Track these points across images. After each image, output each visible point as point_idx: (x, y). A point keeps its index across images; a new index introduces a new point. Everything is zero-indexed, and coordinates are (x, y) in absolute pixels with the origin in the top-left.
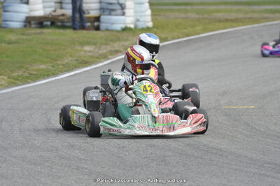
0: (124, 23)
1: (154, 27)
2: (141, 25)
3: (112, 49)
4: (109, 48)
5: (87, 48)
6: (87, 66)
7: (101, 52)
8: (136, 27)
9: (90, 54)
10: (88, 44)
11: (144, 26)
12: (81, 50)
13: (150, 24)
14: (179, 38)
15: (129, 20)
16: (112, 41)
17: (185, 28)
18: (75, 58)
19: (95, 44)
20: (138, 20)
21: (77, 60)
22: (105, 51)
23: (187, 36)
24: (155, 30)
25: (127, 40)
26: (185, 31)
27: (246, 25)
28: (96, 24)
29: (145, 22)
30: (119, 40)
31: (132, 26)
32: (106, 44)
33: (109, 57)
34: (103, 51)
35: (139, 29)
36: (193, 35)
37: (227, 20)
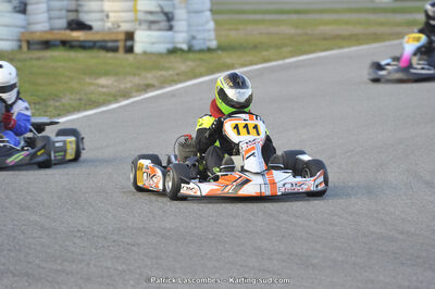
0: (173, 42)
1: (218, 48)
2: (198, 45)
3: (143, 82)
4: (136, 80)
5: (103, 81)
6: (91, 109)
7: (122, 86)
8: (190, 47)
9: (104, 90)
10: (106, 74)
11: (204, 47)
12: (91, 84)
15: (179, 38)
16: (146, 69)
18: (78, 97)
19: (117, 74)
20: (194, 38)
21: (80, 100)
22: (129, 85)
23: (266, 61)
24: (219, 52)
28: (129, 43)
29: (210, 40)
30: (157, 67)
31: (185, 47)
32: (134, 75)
33: (134, 94)
34: (127, 84)
35: (194, 51)
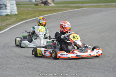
1: (18, 14)
2: (13, 13)
8: (11, 14)
11: (14, 14)
13: (17, 13)
14: (31, 18)
15: (8, 11)
17: (32, 14)
20: (12, 11)
23: (34, 17)
24: (19, 15)
25: (10, 19)
26: (32, 15)
27: (55, 13)
29: (15, 12)
30: (7, 19)
31: (10, 14)
33: (8, 26)
35: (13, 15)
36: (36, 17)
37: (46, 11)
